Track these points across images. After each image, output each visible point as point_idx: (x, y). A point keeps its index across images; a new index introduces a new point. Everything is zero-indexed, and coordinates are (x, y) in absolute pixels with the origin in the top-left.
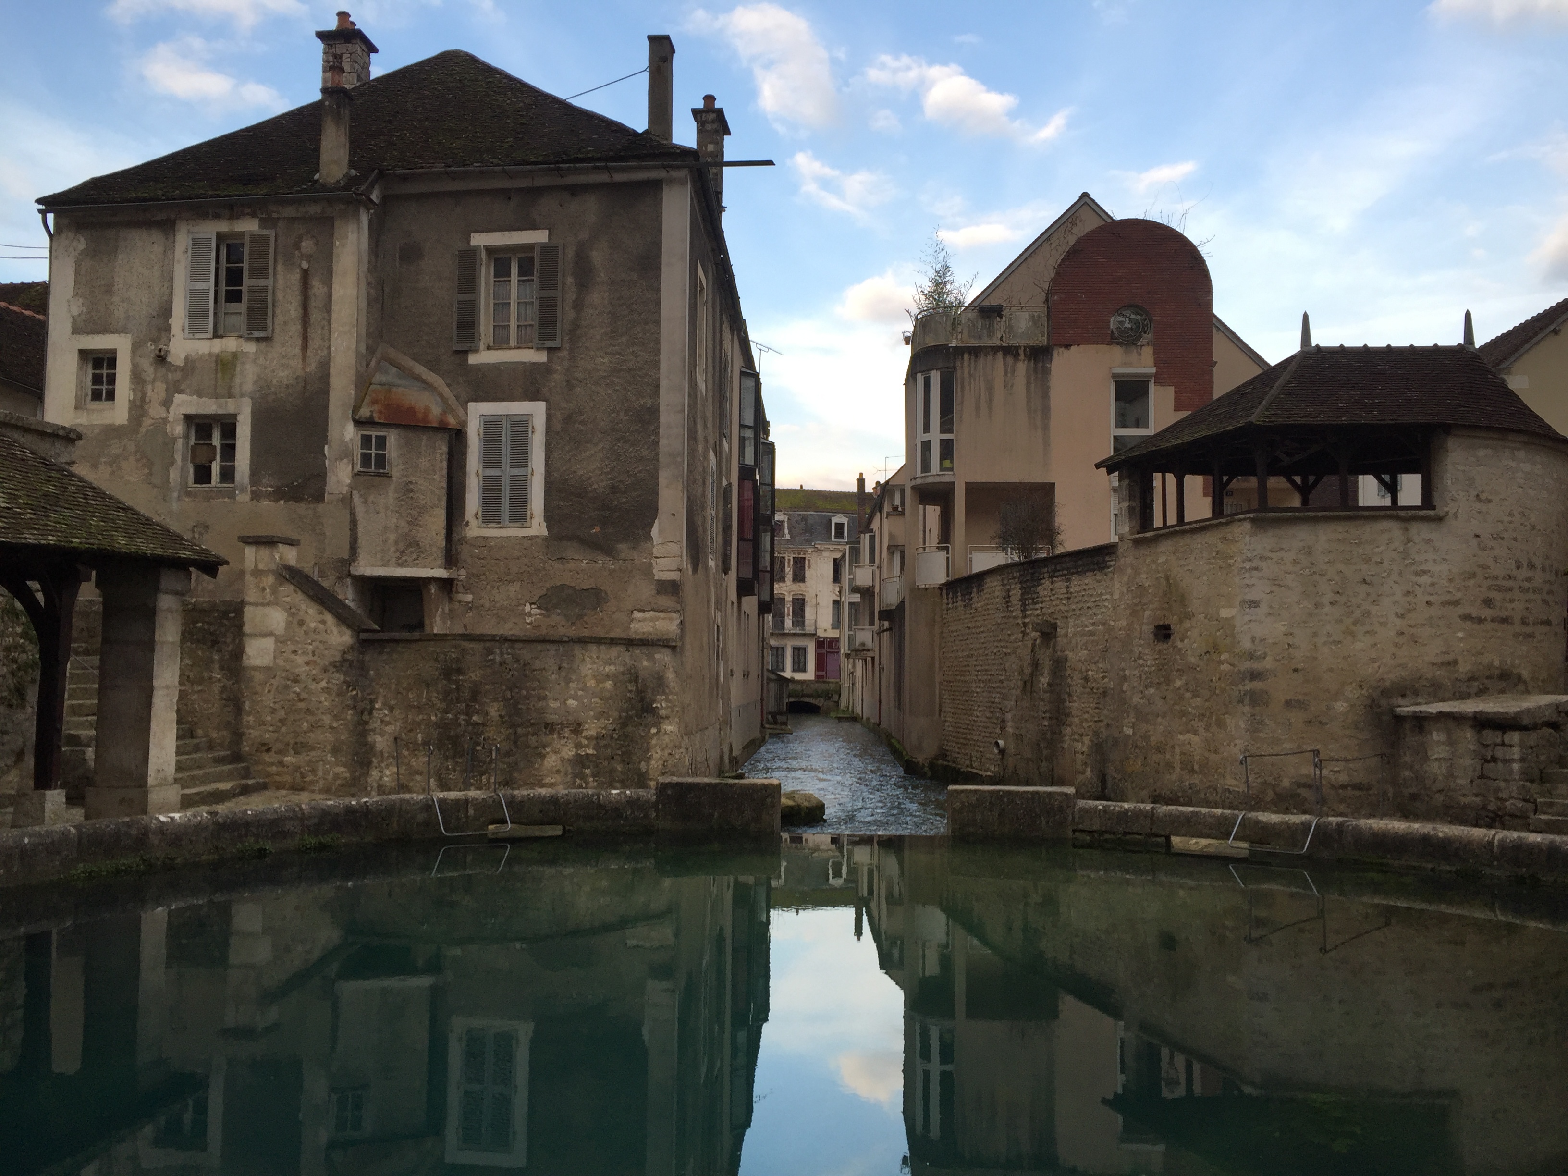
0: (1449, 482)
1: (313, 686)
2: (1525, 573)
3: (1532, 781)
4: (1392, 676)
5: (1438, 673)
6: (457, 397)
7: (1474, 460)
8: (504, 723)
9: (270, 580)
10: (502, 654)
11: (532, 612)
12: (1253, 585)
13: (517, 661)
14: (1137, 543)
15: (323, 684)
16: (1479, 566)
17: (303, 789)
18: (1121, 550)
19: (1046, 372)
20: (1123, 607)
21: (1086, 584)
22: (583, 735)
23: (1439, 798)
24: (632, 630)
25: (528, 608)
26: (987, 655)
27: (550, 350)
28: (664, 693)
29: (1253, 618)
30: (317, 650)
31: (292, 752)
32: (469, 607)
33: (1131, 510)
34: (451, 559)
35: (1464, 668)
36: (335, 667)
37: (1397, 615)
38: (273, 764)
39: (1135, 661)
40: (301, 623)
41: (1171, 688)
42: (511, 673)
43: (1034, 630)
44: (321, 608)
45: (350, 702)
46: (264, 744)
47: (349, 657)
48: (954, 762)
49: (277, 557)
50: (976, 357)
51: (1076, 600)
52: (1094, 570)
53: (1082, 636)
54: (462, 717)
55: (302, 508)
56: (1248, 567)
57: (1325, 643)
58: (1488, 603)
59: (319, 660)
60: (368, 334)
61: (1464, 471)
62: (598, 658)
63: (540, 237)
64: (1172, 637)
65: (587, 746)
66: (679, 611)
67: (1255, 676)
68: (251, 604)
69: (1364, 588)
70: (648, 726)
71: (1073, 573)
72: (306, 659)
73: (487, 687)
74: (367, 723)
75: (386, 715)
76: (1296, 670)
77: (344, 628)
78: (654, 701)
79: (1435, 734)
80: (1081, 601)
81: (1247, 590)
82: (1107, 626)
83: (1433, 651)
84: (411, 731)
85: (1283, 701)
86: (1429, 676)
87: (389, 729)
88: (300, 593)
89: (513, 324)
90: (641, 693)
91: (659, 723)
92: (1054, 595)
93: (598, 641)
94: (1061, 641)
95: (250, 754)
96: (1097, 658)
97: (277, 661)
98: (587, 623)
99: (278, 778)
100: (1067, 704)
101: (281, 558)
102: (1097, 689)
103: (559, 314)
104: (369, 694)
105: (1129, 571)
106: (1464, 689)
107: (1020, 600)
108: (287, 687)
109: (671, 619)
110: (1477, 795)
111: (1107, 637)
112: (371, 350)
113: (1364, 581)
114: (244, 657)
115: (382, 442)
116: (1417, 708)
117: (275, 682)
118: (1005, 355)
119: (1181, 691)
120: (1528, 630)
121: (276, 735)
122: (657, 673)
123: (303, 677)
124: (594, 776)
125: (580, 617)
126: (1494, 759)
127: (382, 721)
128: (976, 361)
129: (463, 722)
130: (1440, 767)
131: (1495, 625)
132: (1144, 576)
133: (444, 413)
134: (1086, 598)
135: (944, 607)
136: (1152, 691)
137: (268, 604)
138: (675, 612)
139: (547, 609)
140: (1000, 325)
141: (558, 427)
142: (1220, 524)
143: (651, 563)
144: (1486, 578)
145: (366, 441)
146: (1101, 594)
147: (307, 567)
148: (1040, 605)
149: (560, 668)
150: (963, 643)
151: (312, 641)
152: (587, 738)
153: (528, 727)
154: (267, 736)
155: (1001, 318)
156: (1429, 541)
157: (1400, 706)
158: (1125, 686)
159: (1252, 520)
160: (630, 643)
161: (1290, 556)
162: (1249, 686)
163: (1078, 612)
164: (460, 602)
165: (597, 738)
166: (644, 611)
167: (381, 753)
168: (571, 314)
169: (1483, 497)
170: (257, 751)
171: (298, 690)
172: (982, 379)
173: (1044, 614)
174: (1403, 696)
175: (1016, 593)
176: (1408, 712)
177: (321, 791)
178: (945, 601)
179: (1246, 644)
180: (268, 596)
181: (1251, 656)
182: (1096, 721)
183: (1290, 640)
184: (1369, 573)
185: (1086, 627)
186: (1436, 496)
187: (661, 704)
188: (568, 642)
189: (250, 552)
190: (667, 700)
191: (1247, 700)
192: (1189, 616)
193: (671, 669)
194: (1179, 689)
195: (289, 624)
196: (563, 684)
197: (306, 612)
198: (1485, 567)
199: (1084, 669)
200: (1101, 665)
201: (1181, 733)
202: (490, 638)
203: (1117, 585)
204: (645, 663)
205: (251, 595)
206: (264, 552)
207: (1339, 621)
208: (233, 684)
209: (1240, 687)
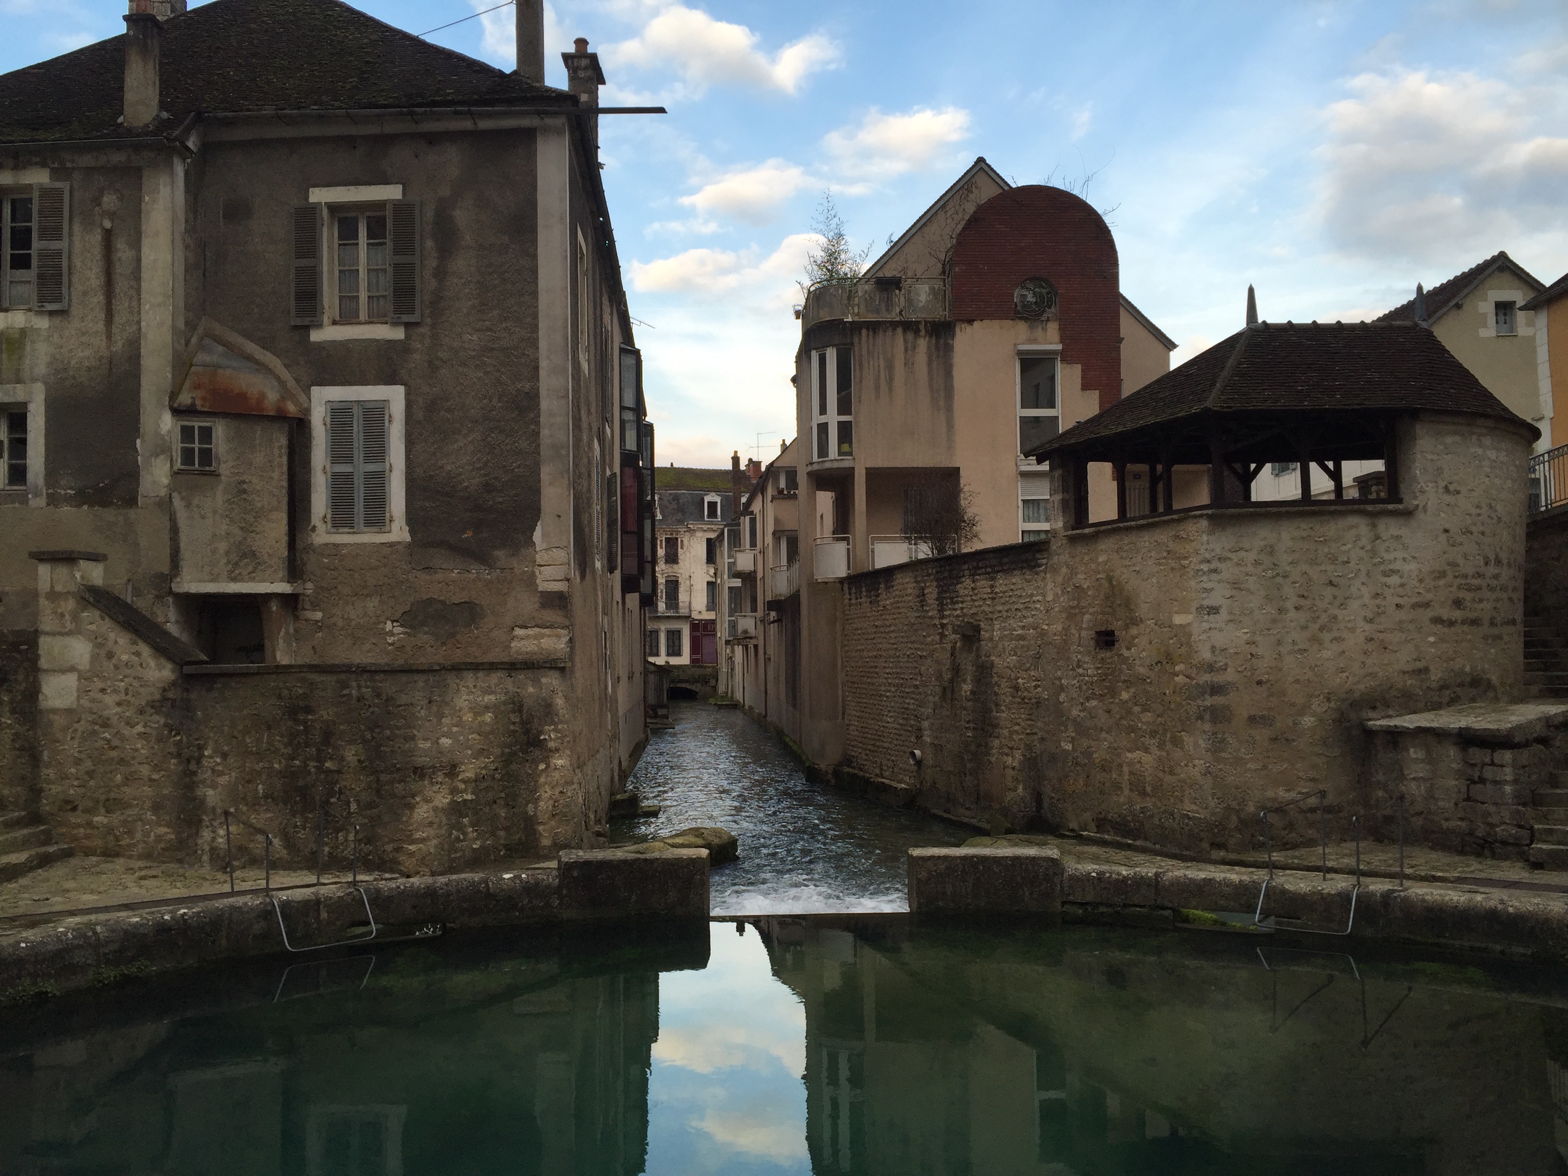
0: (1418, 472)
1: (126, 731)
2: (1492, 570)
3: (1524, 805)
4: (1361, 687)
5: (1409, 682)
6: (297, 381)
7: (1442, 447)
8: (364, 768)
9: (70, 604)
10: (359, 687)
11: (395, 631)
12: (1212, 589)
13: (378, 695)
14: (1072, 539)
15: (139, 728)
16: (1449, 564)
17: (117, 855)
18: (1054, 547)
19: (948, 349)
20: (1057, 609)
21: (1013, 584)
22: (460, 778)
23: (1418, 822)
24: (513, 650)
25: (389, 626)
26: (899, 657)
27: (408, 325)
28: (553, 723)
29: (1213, 626)
30: (131, 688)
31: (103, 810)
32: (318, 626)
33: (1064, 503)
34: (294, 572)
35: (1436, 675)
36: (152, 707)
37: (1365, 618)
38: (79, 826)
39: (1073, 669)
40: (110, 655)
41: (1117, 701)
42: (371, 709)
43: (955, 632)
44: (134, 637)
45: (173, 750)
46: (68, 802)
47: (171, 695)
48: (861, 770)
49: (78, 575)
50: (875, 333)
51: (1002, 600)
52: (1022, 568)
53: (1011, 640)
54: (312, 764)
55: (110, 514)
56: (1205, 569)
57: (1290, 653)
58: (1458, 603)
59: (133, 700)
60: (187, 307)
61: (1432, 460)
62: (475, 686)
63: (392, 192)
64: (1117, 645)
65: (465, 791)
66: (567, 627)
67: (1216, 689)
68: (47, 634)
69: (1329, 592)
70: (536, 762)
71: (999, 572)
72: (116, 698)
73: (342, 727)
74: (194, 773)
75: (218, 764)
76: (1259, 683)
77: (163, 660)
78: (541, 732)
79: (1412, 750)
80: (1007, 602)
81: (1204, 595)
82: (1039, 630)
83: (1403, 659)
84: (249, 782)
85: (1246, 717)
86: (1400, 686)
87: (223, 780)
88: (107, 619)
89: (363, 296)
90: (526, 724)
91: (548, 757)
92: (976, 595)
93: (476, 667)
94: (986, 646)
95: (52, 815)
96: (1028, 665)
97: (82, 701)
98: (459, 642)
99: (86, 843)
100: (994, 714)
101: (82, 577)
102: (1030, 699)
103: (418, 284)
104: (197, 739)
105: (1064, 570)
106: (1436, 699)
107: (937, 599)
108: (94, 733)
109: (558, 636)
110: (1462, 819)
111: (1039, 642)
112: (191, 326)
113: (1331, 583)
114: (41, 697)
115: (206, 434)
116: (1392, 722)
117: (81, 727)
118: (905, 331)
119: (1130, 704)
120: (1495, 631)
121: (83, 790)
122: (544, 699)
123: (114, 720)
124: (472, 825)
125: (453, 635)
126: (1482, 780)
127: (213, 771)
128: (874, 337)
129: (313, 770)
130: (1419, 787)
131: (1465, 628)
132: (1081, 576)
133: (283, 399)
134: (1013, 599)
135: (846, 601)
136: (1094, 703)
137: (69, 633)
138: (563, 628)
139: (412, 627)
140: (899, 299)
141: (420, 415)
142: (1173, 520)
143: (533, 573)
144: (1456, 577)
145: (187, 433)
146: (1032, 595)
147: (119, 585)
148: (960, 605)
149: (430, 702)
150: (869, 642)
151: (125, 677)
152: (464, 781)
153: (392, 773)
154: (72, 792)
155: (900, 290)
156: (1398, 538)
157: (1370, 720)
158: (1062, 697)
159: (1209, 517)
160: (512, 667)
161: (1251, 556)
162: (1209, 701)
163: (1005, 614)
164: (307, 620)
165: (476, 781)
166: (526, 627)
167: (214, 808)
168: (433, 284)
169: (1451, 488)
170: (59, 810)
171: (108, 737)
172: (881, 356)
173: (965, 615)
174: (1374, 708)
175: (932, 592)
176: (1381, 726)
177: (140, 857)
178: (847, 596)
179: (1206, 655)
180: (68, 624)
181: (1210, 668)
182: (1027, 734)
183: (1253, 650)
184: (1336, 574)
185: (1015, 630)
186: (1403, 487)
187: (550, 735)
188: (440, 670)
189: (44, 570)
190: (556, 730)
191: (1207, 716)
192: (1136, 622)
193: (560, 694)
194: (1127, 702)
195: (94, 658)
196: (435, 720)
197: (116, 642)
198: (1454, 565)
199: (1013, 676)
200: (1032, 673)
201: (1129, 751)
202: (344, 669)
203: (1050, 586)
204: (531, 690)
205: (47, 623)
206: (62, 571)
207: (1304, 628)
208: (28, 730)
209: (1199, 702)
